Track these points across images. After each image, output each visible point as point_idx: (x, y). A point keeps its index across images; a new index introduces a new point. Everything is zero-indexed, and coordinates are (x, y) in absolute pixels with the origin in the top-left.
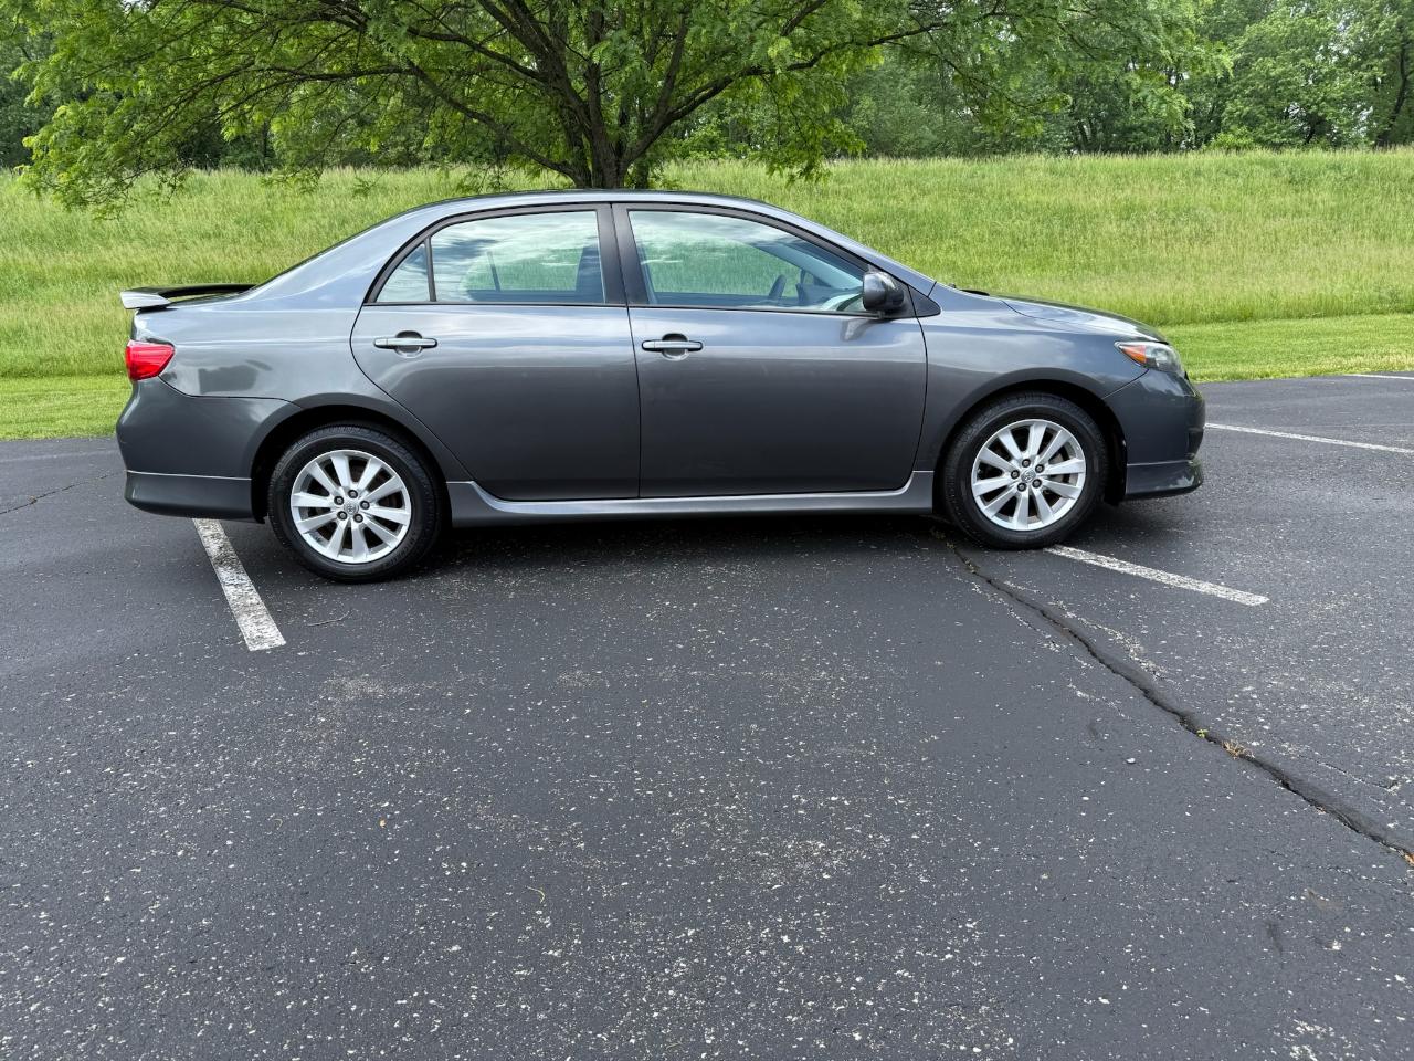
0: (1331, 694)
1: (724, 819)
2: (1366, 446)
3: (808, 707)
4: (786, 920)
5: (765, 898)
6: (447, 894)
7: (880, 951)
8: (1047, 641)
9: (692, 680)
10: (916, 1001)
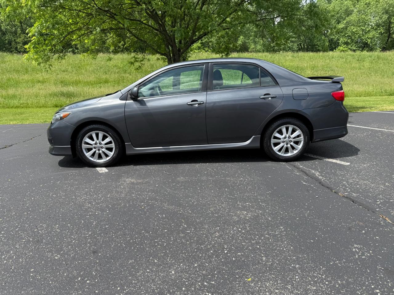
0: (365, 184)
1: (222, 207)
2: (376, 129)
3: (239, 185)
4: (239, 226)
5: (234, 222)
6: (161, 221)
7: (261, 232)
8: (296, 172)
9: (210, 180)
10: (270, 241)
